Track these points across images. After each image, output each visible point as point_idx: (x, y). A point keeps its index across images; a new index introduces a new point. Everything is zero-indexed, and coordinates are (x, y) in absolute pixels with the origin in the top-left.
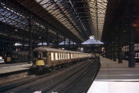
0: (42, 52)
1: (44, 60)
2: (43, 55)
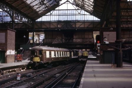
0: (38, 50)
1: (40, 57)
2: (39, 53)
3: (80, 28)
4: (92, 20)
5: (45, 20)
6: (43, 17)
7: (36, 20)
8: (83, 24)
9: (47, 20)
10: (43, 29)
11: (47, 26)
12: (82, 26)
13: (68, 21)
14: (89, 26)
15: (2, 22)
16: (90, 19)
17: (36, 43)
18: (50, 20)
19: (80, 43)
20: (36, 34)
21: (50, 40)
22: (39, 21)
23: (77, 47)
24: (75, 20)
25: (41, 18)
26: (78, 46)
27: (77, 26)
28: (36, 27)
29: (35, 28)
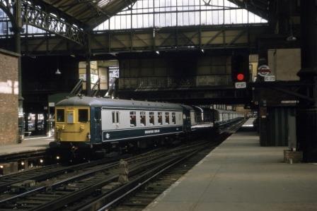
3: (213, 45)
4: (245, 22)
5: (118, 28)
6: (112, 19)
7: (95, 27)
8: (221, 35)
9: (124, 27)
10: (113, 50)
11: (123, 45)
12: (219, 40)
13: (180, 27)
14: (236, 39)
15: (7, 35)
16: (239, 21)
17: (96, 88)
18: (130, 28)
19: (214, 87)
20: (99, 67)
21: (134, 82)
22: (102, 29)
23: (206, 97)
24: (197, 23)
25: (106, 22)
26: (210, 96)
27: (205, 41)
28: (93, 46)
29: (92, 50)
